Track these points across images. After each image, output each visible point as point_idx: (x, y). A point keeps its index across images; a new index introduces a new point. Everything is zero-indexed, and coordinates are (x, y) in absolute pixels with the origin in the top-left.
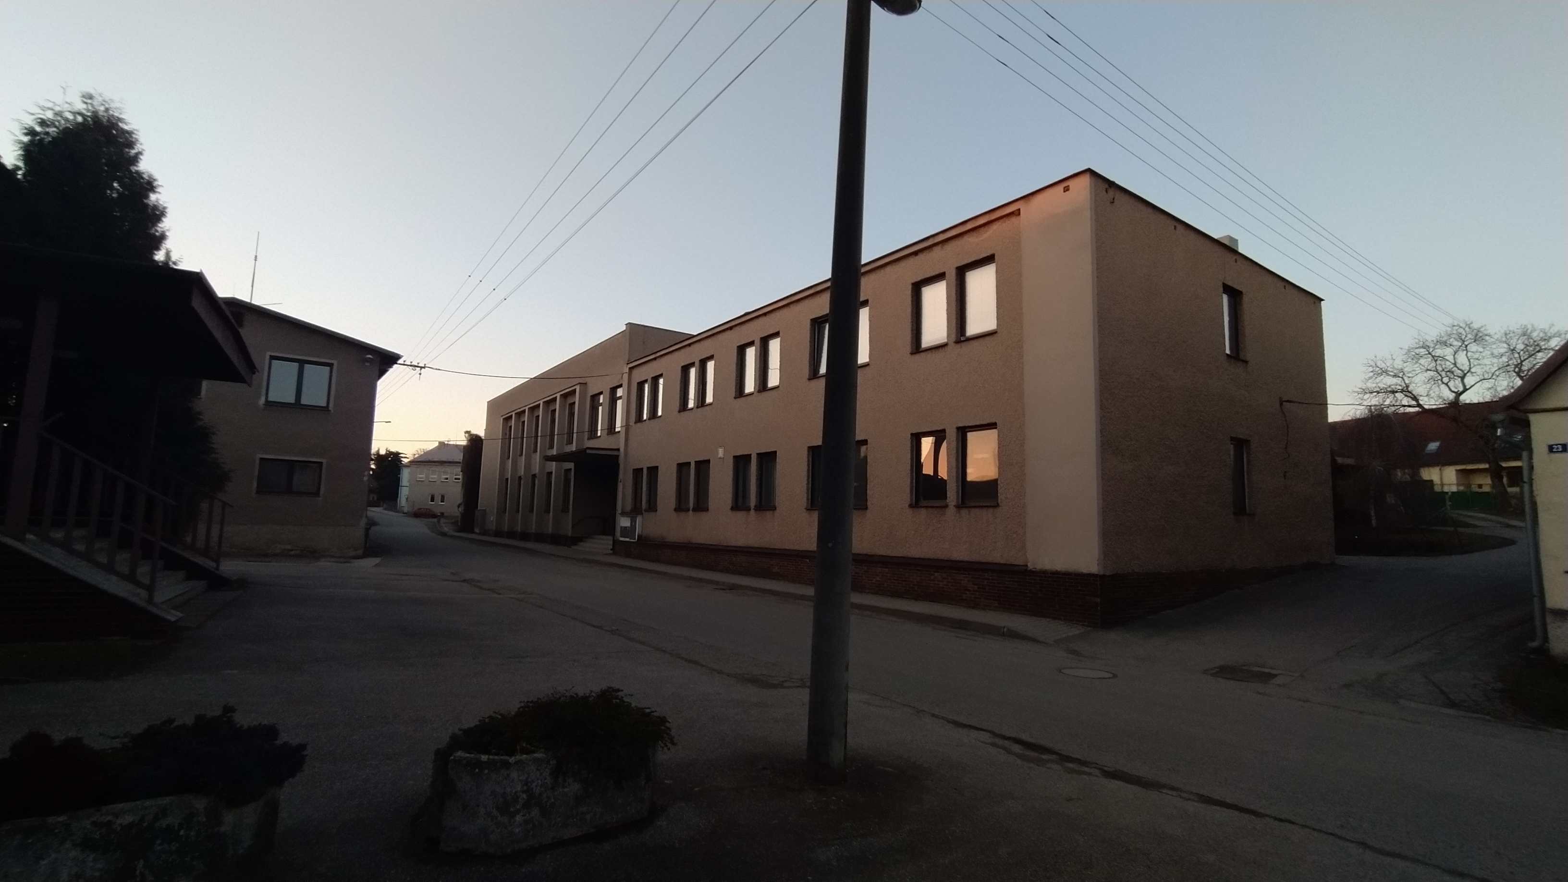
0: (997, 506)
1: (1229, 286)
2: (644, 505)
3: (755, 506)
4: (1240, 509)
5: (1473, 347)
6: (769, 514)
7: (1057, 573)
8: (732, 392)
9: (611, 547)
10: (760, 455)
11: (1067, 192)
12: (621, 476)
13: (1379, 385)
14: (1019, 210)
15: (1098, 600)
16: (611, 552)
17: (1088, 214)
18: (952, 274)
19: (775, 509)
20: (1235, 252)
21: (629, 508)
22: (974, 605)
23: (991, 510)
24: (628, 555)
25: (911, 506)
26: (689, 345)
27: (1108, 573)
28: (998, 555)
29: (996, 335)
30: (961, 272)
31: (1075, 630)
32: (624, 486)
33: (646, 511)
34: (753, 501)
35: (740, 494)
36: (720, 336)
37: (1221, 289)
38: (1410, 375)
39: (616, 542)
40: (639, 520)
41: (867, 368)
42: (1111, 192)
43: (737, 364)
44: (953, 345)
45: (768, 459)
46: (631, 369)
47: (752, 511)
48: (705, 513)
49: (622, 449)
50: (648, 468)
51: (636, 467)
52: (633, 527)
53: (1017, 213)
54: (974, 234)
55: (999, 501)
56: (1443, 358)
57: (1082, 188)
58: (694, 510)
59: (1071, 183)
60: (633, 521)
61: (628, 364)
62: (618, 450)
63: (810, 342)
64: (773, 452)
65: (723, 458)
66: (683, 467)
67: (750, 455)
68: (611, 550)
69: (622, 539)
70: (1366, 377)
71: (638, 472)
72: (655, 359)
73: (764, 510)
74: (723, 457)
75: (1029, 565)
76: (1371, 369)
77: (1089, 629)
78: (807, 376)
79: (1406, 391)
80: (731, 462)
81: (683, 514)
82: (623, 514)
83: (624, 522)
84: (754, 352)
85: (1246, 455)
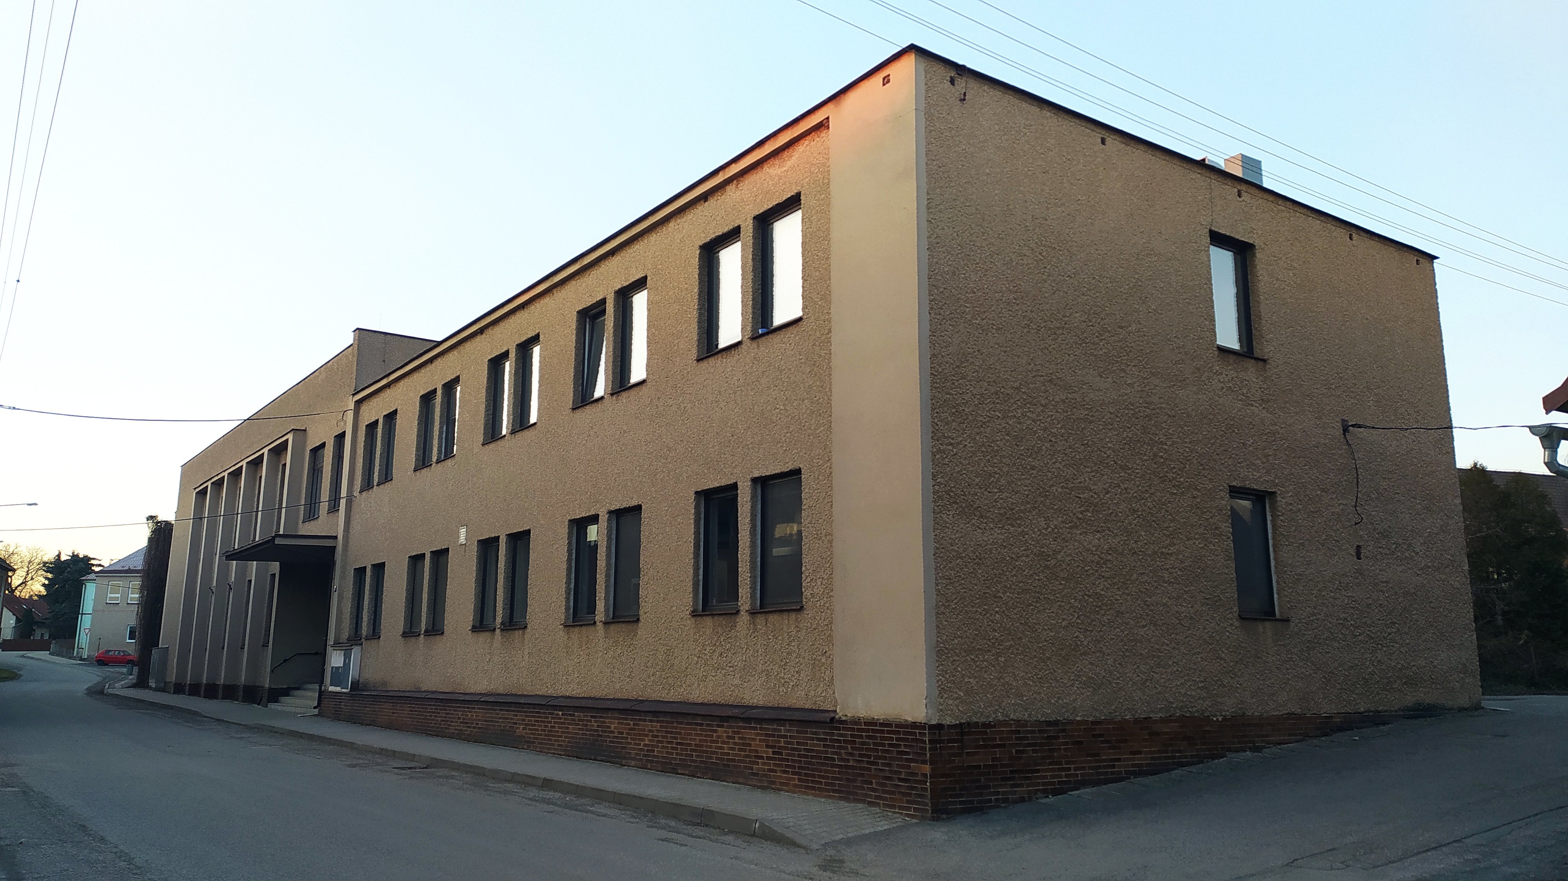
0: (801, 609)
1: (1224, 236)
2: (363, 629)
3: (502, 623)
4: (1259, 611)
6: (519, 635)
7: (871, 723)
9: (316, 704)
10: (510, 537)
11: (887, 85)
12: (337, 581)
14: (829, 118)
15: (927, 769)
16: (316, 712)
17: (915, 120)
18: (753, 228)
19: (527, 626)
21: (345, 635)
23: (793, 616)
24: (337, 717)
25: (695, 614)
26: (431, 361)
27: (948, 721)
29: (801, 323)
30: (764, 223)
31: (885, 821)
32: (341, 597)
33: (365, 638)
34: (500, 614)
35: (484, 604)
36: (468, 345)
37: (1209, 240)
39: (323, 694)
40: (355, 654)
41: (644, 387)
42: (961, 83)
43: (488, 389)
44: (750, 342)
45: (520, 543)
46: (359, 403)
47: (499, 632)
48: (439, 638)
49: (341, 537)
50: (373, 565)
51: (357, 565)
52: (346, 665)
53: (826, 125)
54: (776, 161)
55: (804, 601)
57: (908, 77)
58: (428, 633)
59: (892, 70)
60: (347, 657)
61: (354, 395)
62: (336, 537)
63: (577, 348)
64: (526, 530)
65: (466, 544)
66: (415, 562)
67: (499, 537)
68: (316, 708)
69: (331, 689)
71: (359, 573)
72: (388, 386)
73: (513, 629)
74: (464, 543)
75: (838, 710)
77: (914, 821)
78: (572, 405)
80: (474, 550)
81: (411, 641)
82: (337, 644)
83: (336, 659)
84: (512, 369)
85: (1269, 518)
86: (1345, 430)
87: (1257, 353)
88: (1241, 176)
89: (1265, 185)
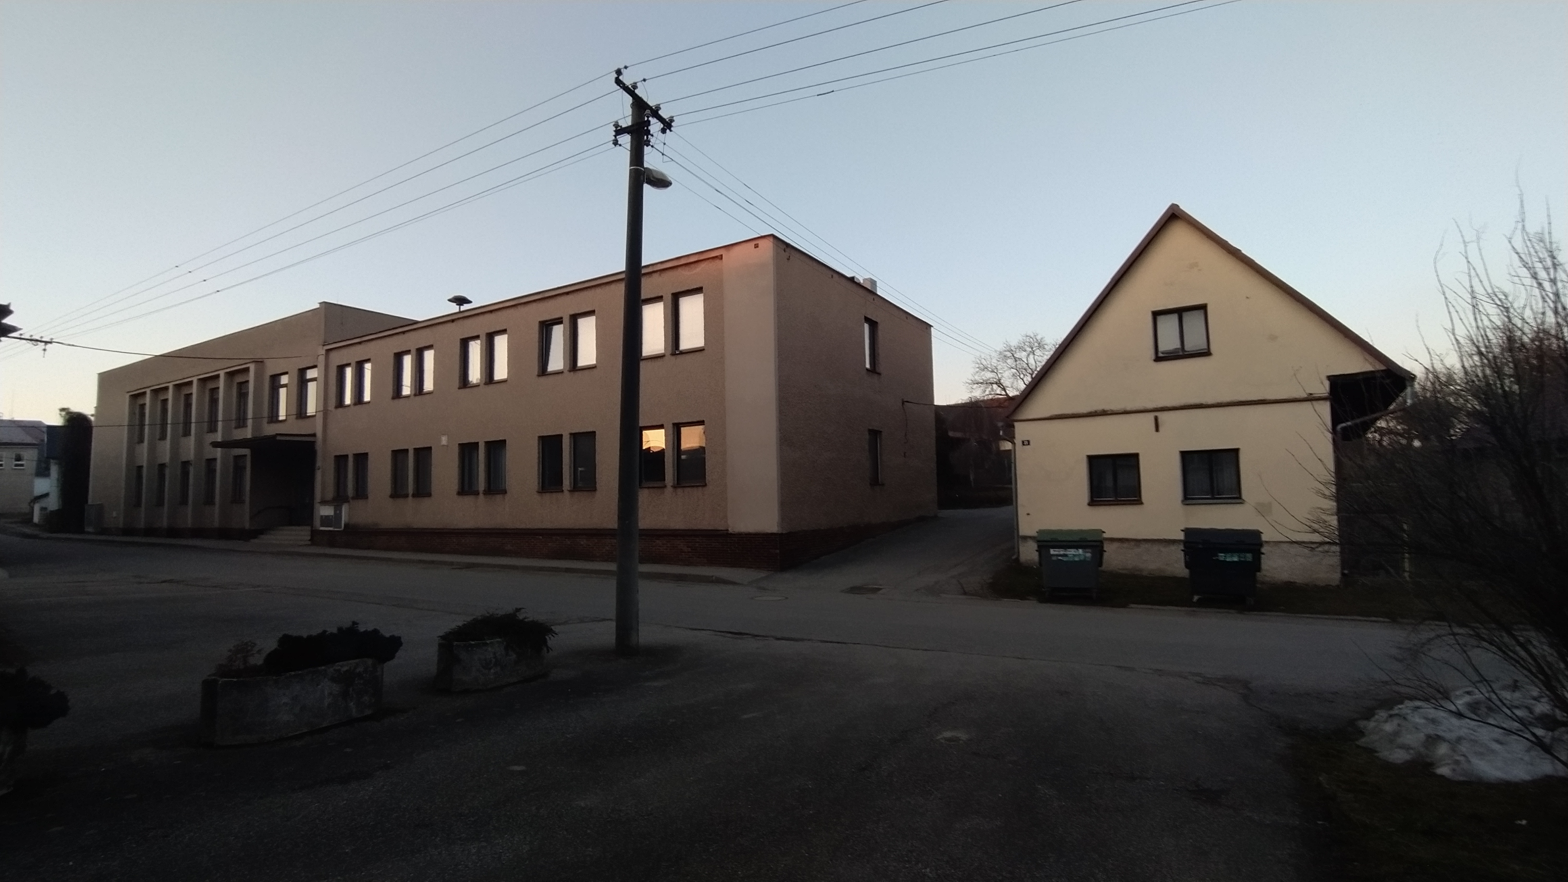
0: (705, 485)
1: (869, 318)
2: (350, 490)
3: (484, 491)
4: (875, 482)
5: (1038, 352)
6: (499, 497)
7: (749, 534)
8: (456, 381)
9: (309, 538)
10: (488, 443)
11: (757, 249)
12: (319, 463)
13: (983, 378)
14: (722, 255)
15: (778, 551)
16: (309, 543)
17: (771, 268)
18: (668, 298)
19: (506, 493)
20: (873, 293)
21: (330, 495)
22: (688, 563)
23: (700, 488)
24: (331, 543)
26: (409, 332)
27: (784, 532)
28: (706, 523)
29: (704, 351)
30: (676, 297)
31: (762, 574)
32: (323, 474)
33: (353, 498)
34: (482, 485)
35: (466, 478)
36: (437, 328)
37: (864, 321)
38: (1001, 372)
39: (314, 533)
40: (345, 509)
41: (592, 370)
42: (788, 250)
44: (670, 356)
45: (496, 447)
46: (328, 351)
47: (481, 496)
48: (426, 499)
49: (319, 434)
50: (354, 455)
51: (338, 454)
52: (338, 516)
53: (720, 257)
54: (687, 268)
55: (707, 482)
56: (1021, 359)
57: (767, 246)
58: (414, 496)
59: (760, 242)
60: (338, 509)
61: (324, 345)
62: (314, 435)
63: (539, 342)
64: (503, 440)
65: (447, 446)
66: (399, 455)
67: (478, 443)
68: (309, 540)
69: (323, 528)
70: (975, 371)
71: (341, 460)
72: (360, 343)
73: (493, 494)
74: (446, 444)
75: (730, 529)
76: (977, 366)
77: (772, 572)
78: (536, 373)
79: (999, 383)
80: (456, 450)
81: (400, 501)
82: (324, 502)
83: (325, 511)
84: (479, 347)
85: (879, 442)
86: (903, 403)
87: (878, 370)
88: (870, 289)
89: (878, 293)
